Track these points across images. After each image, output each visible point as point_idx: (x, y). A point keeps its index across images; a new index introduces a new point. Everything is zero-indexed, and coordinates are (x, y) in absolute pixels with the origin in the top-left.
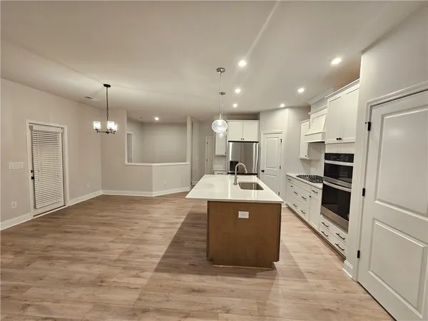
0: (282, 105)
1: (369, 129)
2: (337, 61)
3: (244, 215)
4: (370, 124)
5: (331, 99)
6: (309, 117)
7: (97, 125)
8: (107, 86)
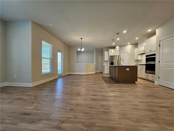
0: (129, 43)
1: (160, 46)
2: (150, 30)
3: (128, 69)
4: (160, 45)
5: (147, 40)
6: (138, 47)
7: (79, 50)
8: (82, 39)
